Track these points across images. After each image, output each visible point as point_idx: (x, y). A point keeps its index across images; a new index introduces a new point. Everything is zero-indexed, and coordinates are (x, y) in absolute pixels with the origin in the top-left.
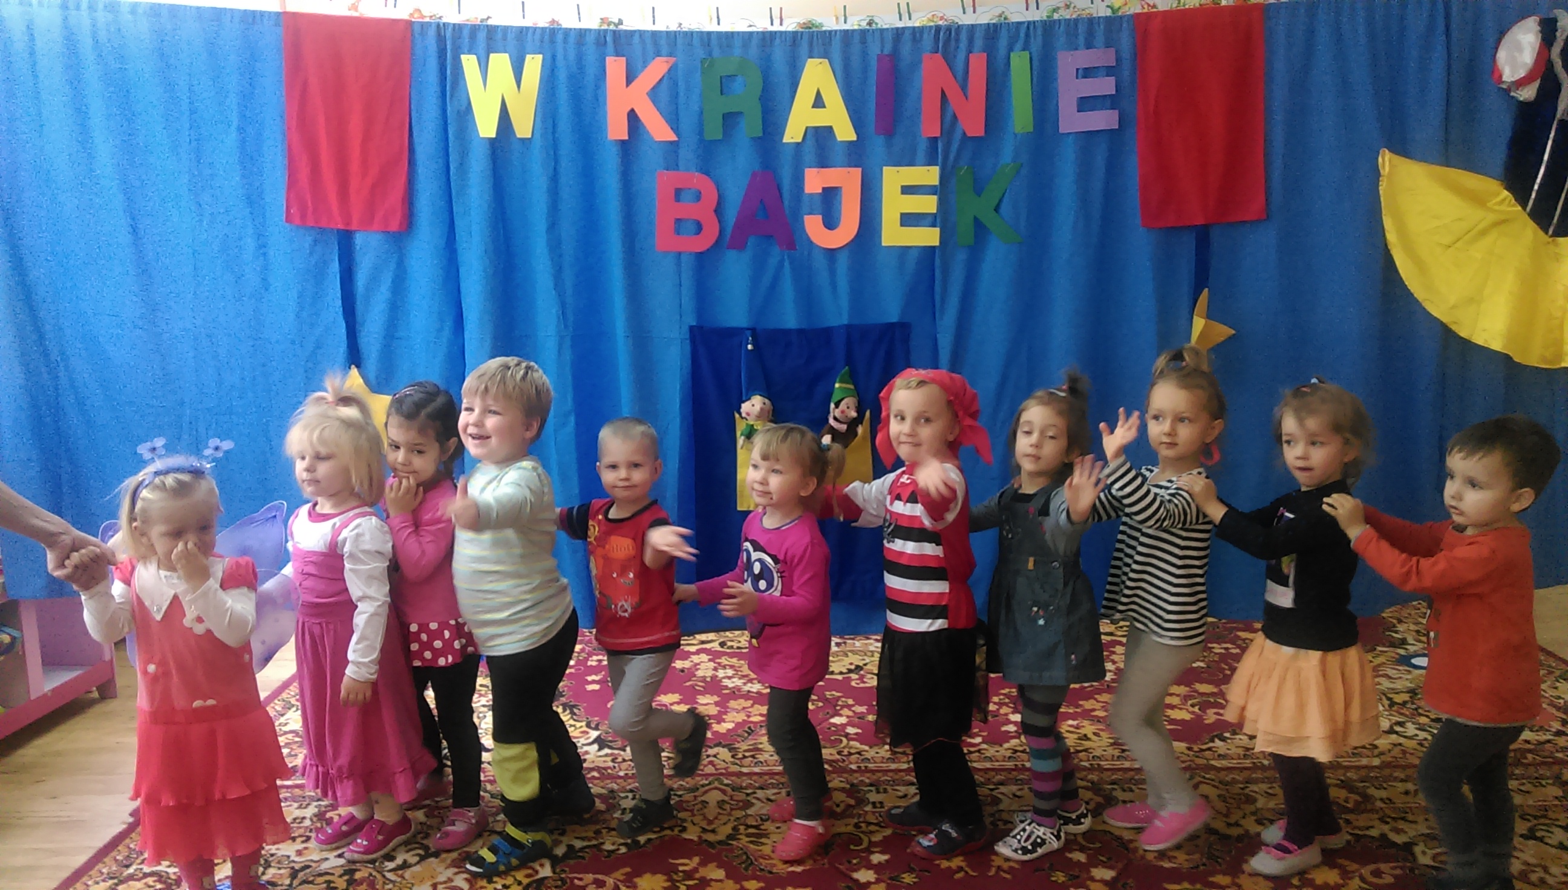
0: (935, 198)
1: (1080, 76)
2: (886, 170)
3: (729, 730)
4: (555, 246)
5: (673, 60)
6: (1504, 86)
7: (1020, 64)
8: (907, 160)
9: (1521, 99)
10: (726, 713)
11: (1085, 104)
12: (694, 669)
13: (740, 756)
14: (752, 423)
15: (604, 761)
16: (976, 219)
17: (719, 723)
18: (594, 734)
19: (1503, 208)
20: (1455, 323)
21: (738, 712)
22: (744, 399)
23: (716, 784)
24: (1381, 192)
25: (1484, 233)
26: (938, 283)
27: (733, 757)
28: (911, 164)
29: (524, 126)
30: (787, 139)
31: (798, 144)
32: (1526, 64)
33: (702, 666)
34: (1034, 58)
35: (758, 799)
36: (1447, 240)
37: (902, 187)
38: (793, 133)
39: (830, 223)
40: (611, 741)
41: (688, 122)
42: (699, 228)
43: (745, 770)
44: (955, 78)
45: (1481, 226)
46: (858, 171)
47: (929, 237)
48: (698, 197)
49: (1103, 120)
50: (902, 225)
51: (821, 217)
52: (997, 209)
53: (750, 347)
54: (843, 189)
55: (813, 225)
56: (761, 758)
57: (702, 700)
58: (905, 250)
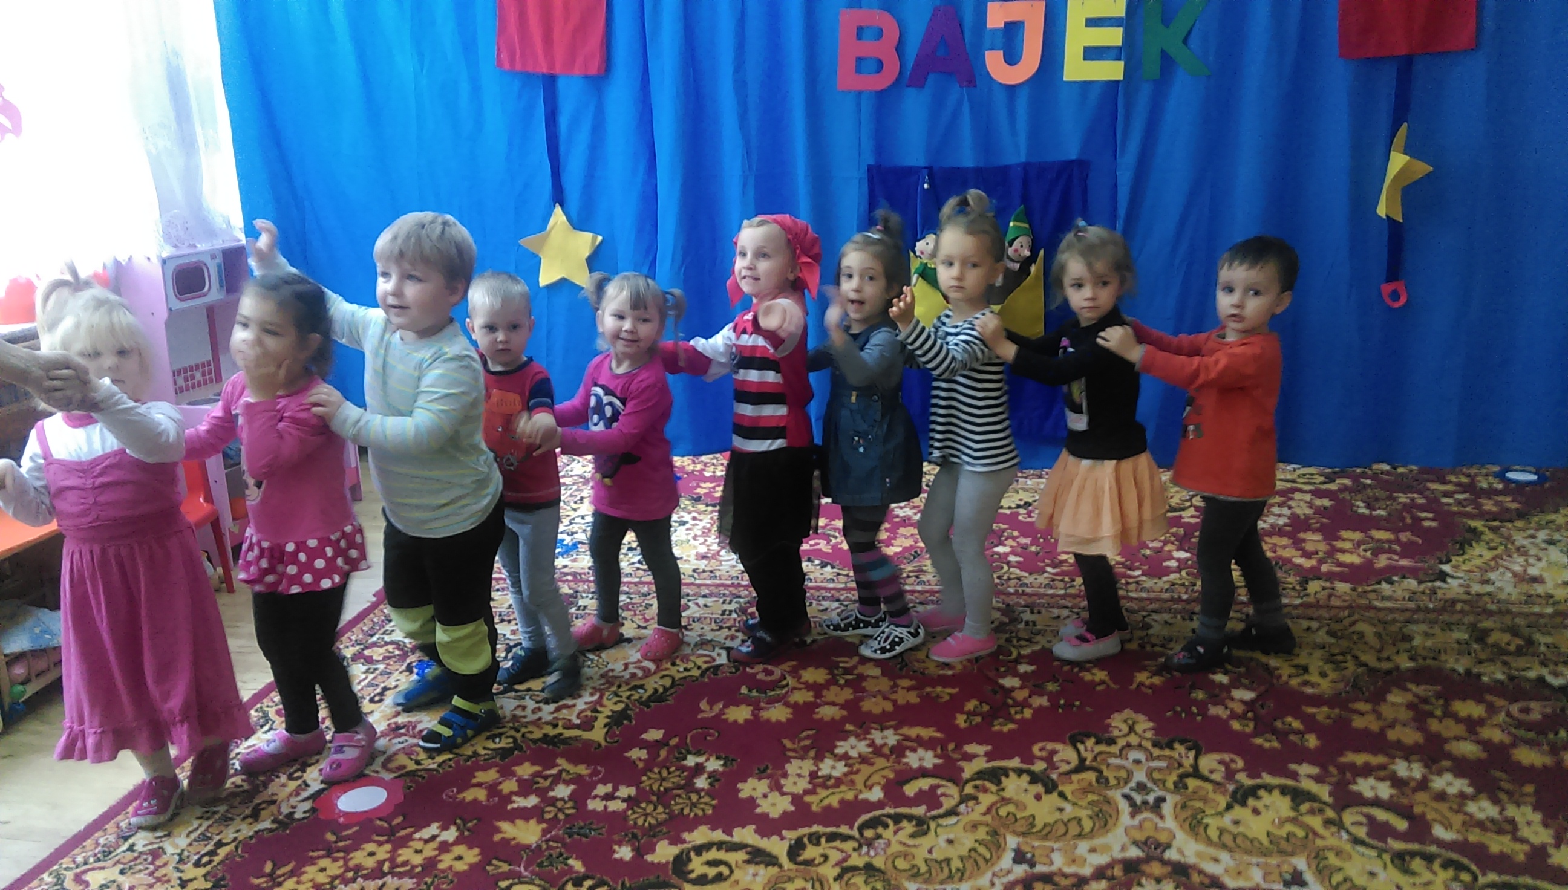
0: (1120, 30)
2: (1071, 2)
14: (925, 261)
16: (1163, 51)
22: (918, 237)
26: (1120, 119)
37: (1087, 19)
39: (1012, 58)
42: (881, 66)
46: (1041, 4)
47: (1113, 71)
50: (1085, 59)
51: (1002, 52)
52: (1185, 41)
53: (926, 186)
54: (1026, 24)
55: (994, 62)
56: (924, 578)
58: (1086, 85)
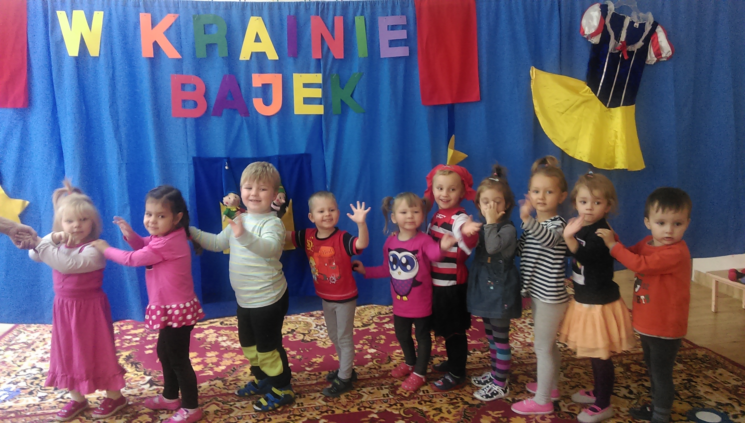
0: (320, 90)
1: (389, 29)
2: (295, 75)
3: (223, 370)
4: (114, 114)
5: (177, 15)
6: (585, 37)
7: (360, 22)
8: (306, 70)
9: (593, 43)
10: (221, 361)
11: (393, 43)
12: (205, 338)
13: (228, 384)
14: (229, 208)
15: (153, 393)
16: (341, 100)
17: (217, 366)
18: (148, 378)
19: (587, 94)
20: (567, 149)
21: (228, 359)
22: (224, 195)
23: (215, 401)
24: (532, 87)
25: (578, 106)
26: (324, 132)
27: (224, 385)
28: (308, 72)
29: (94, 50)
30: (242, 58)
31: (247, 61)
32: (594, 26)
33: (210, 336)
34: (367, 19)
35: (236, 407)
36: (562, 110)
37: (303, 84)
38: (245, 55)
39: (267, 102)
40: (157, 382)
41: (187, 49)
42: (196, 104)
43: (230, 392)
44: (328, 29)
45: (577, 103)
46: (281, 75)
47: (318, 110)
48: (195, 88)
49: (402, 51)
50: (304, 104)
51: (261, 99)
52: (352, 96)
53: (226, 168)
54: (273, 85)
55: (258, 104)
57: (209, 354)
58: (306, 116)
